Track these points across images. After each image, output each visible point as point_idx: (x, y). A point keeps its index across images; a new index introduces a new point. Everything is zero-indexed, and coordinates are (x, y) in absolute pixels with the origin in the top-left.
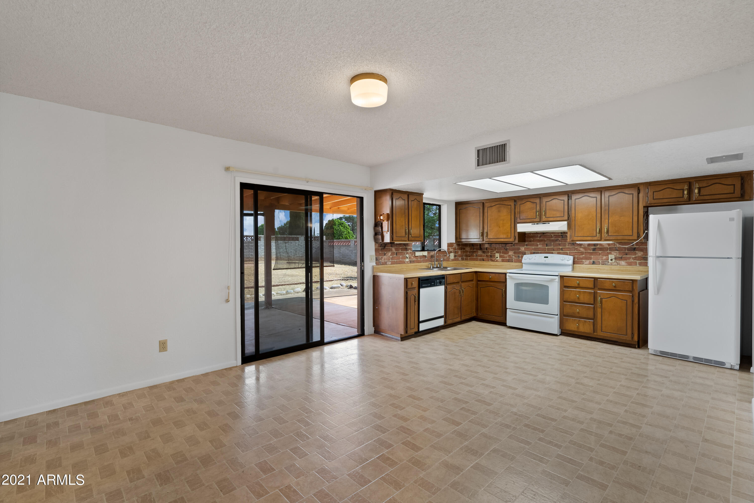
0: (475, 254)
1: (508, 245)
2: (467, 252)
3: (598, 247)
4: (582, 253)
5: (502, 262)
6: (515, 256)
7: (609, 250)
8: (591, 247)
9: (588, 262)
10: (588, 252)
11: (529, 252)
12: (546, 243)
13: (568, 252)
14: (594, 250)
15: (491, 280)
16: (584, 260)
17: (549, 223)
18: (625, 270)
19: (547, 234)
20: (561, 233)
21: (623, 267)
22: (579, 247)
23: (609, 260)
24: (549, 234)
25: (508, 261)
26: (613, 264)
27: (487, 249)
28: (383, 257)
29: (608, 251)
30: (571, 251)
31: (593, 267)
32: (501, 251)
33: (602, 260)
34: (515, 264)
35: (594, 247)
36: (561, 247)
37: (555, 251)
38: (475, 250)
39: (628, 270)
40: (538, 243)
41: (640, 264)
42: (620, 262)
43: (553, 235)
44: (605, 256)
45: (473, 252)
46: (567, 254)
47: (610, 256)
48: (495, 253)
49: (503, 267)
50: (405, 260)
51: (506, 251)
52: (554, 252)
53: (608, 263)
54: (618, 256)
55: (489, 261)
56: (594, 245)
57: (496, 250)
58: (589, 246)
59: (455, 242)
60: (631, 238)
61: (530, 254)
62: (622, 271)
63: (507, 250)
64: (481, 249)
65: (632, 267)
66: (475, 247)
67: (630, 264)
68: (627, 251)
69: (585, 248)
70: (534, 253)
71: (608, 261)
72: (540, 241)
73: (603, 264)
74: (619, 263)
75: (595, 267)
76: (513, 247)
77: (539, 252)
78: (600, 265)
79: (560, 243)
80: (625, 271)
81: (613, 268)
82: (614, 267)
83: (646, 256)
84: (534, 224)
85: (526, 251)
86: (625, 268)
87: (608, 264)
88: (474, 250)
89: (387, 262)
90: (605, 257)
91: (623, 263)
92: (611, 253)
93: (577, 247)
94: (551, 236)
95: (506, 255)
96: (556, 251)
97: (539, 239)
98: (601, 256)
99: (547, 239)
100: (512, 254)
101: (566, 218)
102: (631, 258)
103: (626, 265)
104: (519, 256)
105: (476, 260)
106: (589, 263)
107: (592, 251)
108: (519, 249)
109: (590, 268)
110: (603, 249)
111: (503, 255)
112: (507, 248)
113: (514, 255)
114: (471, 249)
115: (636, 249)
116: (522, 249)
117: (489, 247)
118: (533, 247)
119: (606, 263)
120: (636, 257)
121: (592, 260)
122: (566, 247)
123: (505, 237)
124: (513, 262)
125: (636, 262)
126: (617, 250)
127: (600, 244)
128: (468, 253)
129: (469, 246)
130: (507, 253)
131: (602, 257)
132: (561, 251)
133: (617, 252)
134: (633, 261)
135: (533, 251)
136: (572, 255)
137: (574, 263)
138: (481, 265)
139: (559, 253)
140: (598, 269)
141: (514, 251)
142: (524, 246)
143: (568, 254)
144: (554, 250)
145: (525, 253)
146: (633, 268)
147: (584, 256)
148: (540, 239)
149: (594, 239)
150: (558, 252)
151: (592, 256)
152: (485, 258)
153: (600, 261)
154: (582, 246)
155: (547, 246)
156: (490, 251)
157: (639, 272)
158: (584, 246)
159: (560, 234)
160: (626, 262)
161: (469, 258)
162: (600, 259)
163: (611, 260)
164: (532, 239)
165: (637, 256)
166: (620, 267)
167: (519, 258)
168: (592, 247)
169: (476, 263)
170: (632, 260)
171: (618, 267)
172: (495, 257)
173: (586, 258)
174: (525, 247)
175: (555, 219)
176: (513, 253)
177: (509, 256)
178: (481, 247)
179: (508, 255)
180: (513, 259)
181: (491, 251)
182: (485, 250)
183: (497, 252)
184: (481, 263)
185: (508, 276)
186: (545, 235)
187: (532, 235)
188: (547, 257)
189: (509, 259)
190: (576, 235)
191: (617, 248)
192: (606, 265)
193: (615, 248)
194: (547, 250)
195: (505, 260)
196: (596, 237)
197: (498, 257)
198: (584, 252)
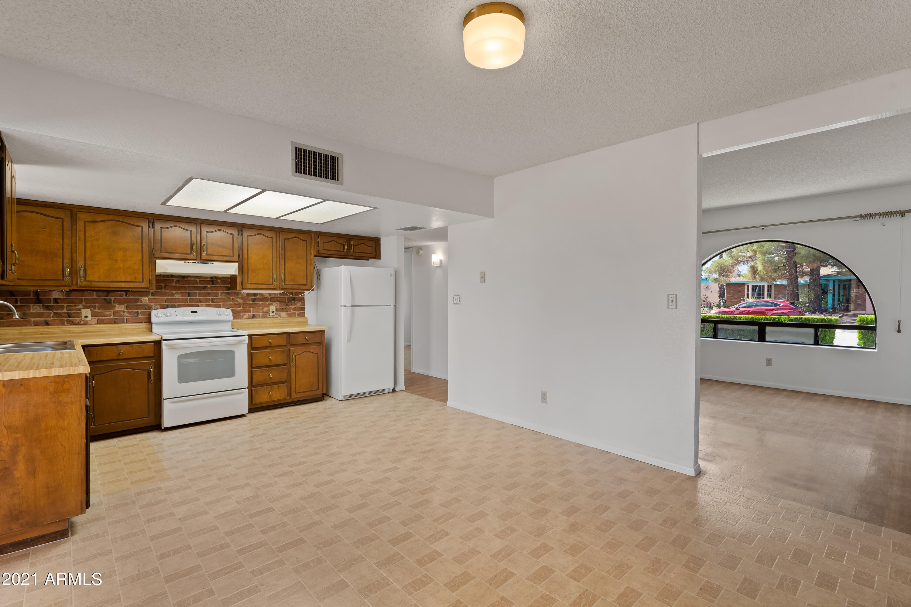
1: (110, 294)
3: (258, 297)
4: (239, 305)
5: (98, 324)
6: (129, 313)
7: (269, 300)
8: (250, 297)
9: (247, 315)
10: (247, 304)
11: (158, 305)
12: (187, 291)
13: (221, 303)
14: (254, 300)
15: (121, 358)
16: (242, 314)
17: (213, 263)
18: (287, 322)
19: (189, 279)
20: (212, 278)
21: (285, 319)
22: (235, 297)
23: (271, 314)
24: (193, 279)
25: (115, 322)
26: (274, 316)
27: (58, 300)
29: (269, 302)
30: (225, 303)
31: (254, 322)
32: (95, 305)
33: (263, 312)
34: (130, 326)
35: (254, 297)
36: (211, 298)
37: (202, 303)
39: (290, 322)
40: (174, 292)
41: (299, 315)
42: (281, 314)
43: (198, 280)
44: (266, 307)
46: (218, 306)
47: (271, 307)
48: (80, 309)
49: (104, 333)
51: (108, 305)
52: (200, 304)
53: (269, 316)
54: (278, 307)
55: (63, 324)
56: (255, 294)
57: (84, 303)
58: (248, 296)
60: (305, 287)
61: (159, 307)
62: (284, 324)
63: (110, 302)
64: (39, 301)
67: (290, 315)
69: (243, 299)
70: (167, 307)
71: (269, 313)
72: (176, 288)
73: (264, 318)
74: (280, 315)
75: (256, 322)
76: (124, 297)
78: (261, 319)
79: (210, 291)
80: (287, 323)
81: (275, 321)
83: (304, 307)
84: (188, 262)
85: (152, 304)
86: (287, 320)
90: (265, 309)
91: (284, 314)
92: (271, 304)
93: (233, 297)
94: (196, 282)
95: (107, 312)
96: (204, 302)
97: (174, 285)
98: (261, 308)
99: (188, 286)
100: (123, 309)
101: (236, 258)
102: (291, 309)
103: (287, 317)
104: (138, 312)
106: (249, 316)
107: (251, 303)
108: (137, 300)
109: (251, 323)
110: (263, 299)
111: (100, 311)
112: (111, 299)
113: (126, 310)
115: (295, 299)
116: (144, 301)
117: (63, 296)
118: (165, 298)
119: (267, 315)
120: (295, 308)
121: (252, 313)
122: (218, 297)
123: (129, 279)
124: (125, 323)
125: (295, 313)
126: (278, 301)
127: (261, 294)
130: (111, 308)
131: (263, 309)
132: (211, 303)
133: (279, 302)
134: (292, 312)
135: (164, 304)
136: (227, 307)
137: (234, 318)
139: (209, 306)
140: (260, 323)
141: (126, 304)
142: (147, 295)
143: (221, 307)
144: (200, 302)
145: (149, 307)
147: (241, 308)
148: (177, 285)
149: (270, 288)
150: (206, 304)
151: (252, 308)
152: (52, 319)
153: (261, 314)
154: (240, 296)
155: (189, 296)
156: (65, 305)
157: (299, 323)
158: (242, 295)
159: (209, 279)
160: (287, 314)
162: (261, 312)
163: (273, 312)
164: (163, 285)
165: (296, 306)
166: (282, 319)
167: (137, 316)
168: (251, 297)
170: (292, 311)
171: (280, 319)
172: (81, 317)
173: (245, 311)
174: (150, 297)
175: (220, 258)
177: (115, 313)
178: (41, 297)
179: (112, 311)
180: (125, 318)
181: (67, 306)
182: (52, 304)
183: (85, 307)
184: (41, 330)
185: (165, 345)
186: (186, 279)
187: (162, 278)
188: (196, 312)
189: (116, 319)
190: (249, 282)
191: (278, 299)
192: (267, 318)
193: (276, 298)
194: (188, 302)
195: (106, 320)
196: (272, 285)
197: (87, 315)
198: (242, 303)
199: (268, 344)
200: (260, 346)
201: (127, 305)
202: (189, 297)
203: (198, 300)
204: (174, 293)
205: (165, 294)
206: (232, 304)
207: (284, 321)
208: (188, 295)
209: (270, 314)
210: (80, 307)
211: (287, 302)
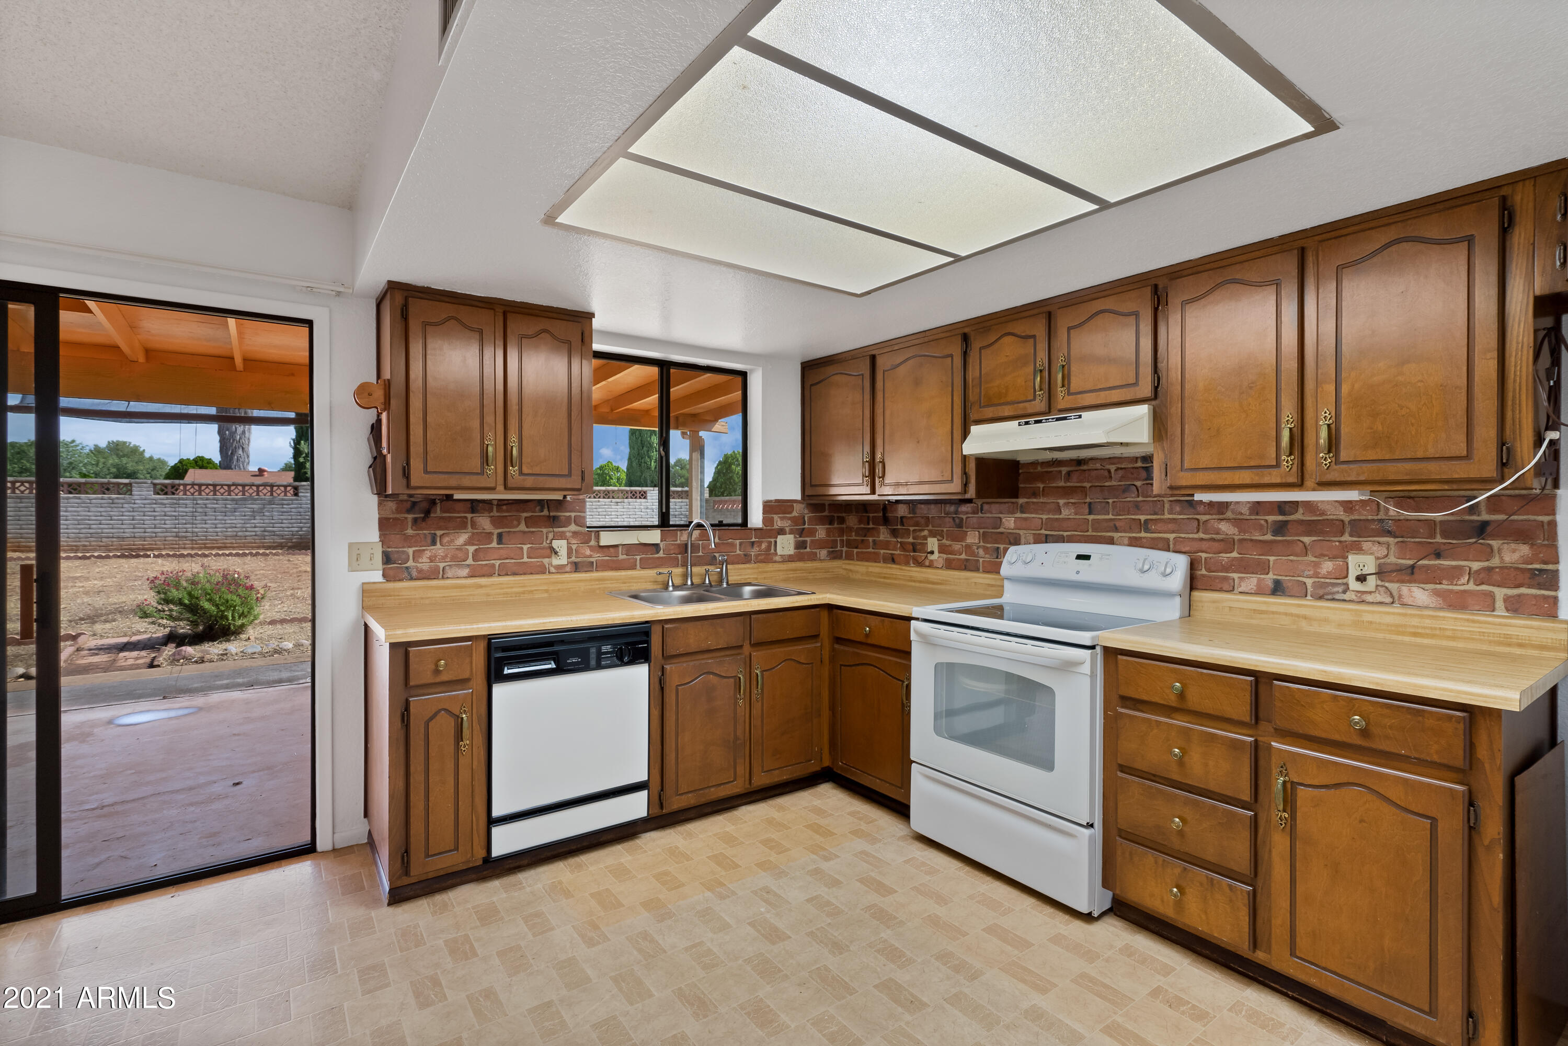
0: (871, 539)
1: (962, 508)
2: (850, 529)
3: (1299, 516)
4: (1228, 544)
5: (947, 568)
6: (985, 549)
7: (1348, 530)
8: (1267, 518)
9: (1251, 582)
10: (1252, 540)
11: (1029, 535)
12: (1088, 500)
13: (1171, 536)
14: (1280, 529)
15: (869, 641)
16: (1235, 576)
17: (1080, 417)
18: (1431, 628)
21: (1422, 617)
22: (1214, 517)
23: (1354, 585)
24: (1098, 466)
25: (966, 566)
26: (1369, 598)
27: (904, 520)
28: (424, 550)
29: (1346, 538)
30: (1183, 535)
31: (1274, 609)
32: (943, 531)
33: (1316, 575)
34: (984, 578)
35: (1281, 518)
36: (1142, 517)
37: (1120, 534)
38: (871, 526)
39: (1449, 633)
40: (1061, 502)
42: (1405, 589)
44: (1333, 558)
45: (867, 532)
46: (1165, 546)
47: (1353, 560)
48: (925, 538)
50: (546, 561)
51: (958, 530)
52: (1116, 535)
53: (1344, 592)
54: (1392, 559)
55: (909, 564)
56: (1281, 507)
57: (930, 527)
58: (1257, 514)
59: (798, 497)
60: (1460, 471)
61: (1032, 541)
62: (1415, 634)
63: (960, 526)
64: (886, 521)
65: (1471, 617)
66: (871, 515)
67: (1457, 602)
68: (1438, 536)
69: (1238, 522)
70: (1047, 539)
71: (1345, 581)
72: (1067, 492)
73: (1321, 598)
74: (1400, 596)
75: (1282, 609)
76: (980, 514)
77: (1065, 534)
78: (1309, 602)
79: (1140, 499)
80: (1433, 636)
81: (1367, 617)
82: (1373, 612)
83: (1550, 567)
84: (1027, 423)
85: (1021, 532)
86: (1428, 622)
87: (1347, 596)
88: (868, 524)
89: (447, 568)
90: (1328, 566)
91: (1419, 594)
92: (1357, 548)
93: (1207, 516)
94: (1106, 474)
95: (957, 546)
96: (1125, 532)
97: (1062, 484)
98: (1311, 558)
99: (1090, 485)
100: (977, 541)
101: (1146, 389)
102: (1462, 574)
103: (1435, 609)
104: (998, 548)
105: (874, 558)
106: (1259, 585)
107: (1269, 537)
108: (998, 522)
109: (1262, 612)
110: (1320, 525)
111: (948, 543)
112: (961, 519)
113: (982, 544)
114: (860, 522)
115: (1490, 529)
116: (1006, 524)
117: (910, 513)
118: (1044, 517)
119: (1336, 589)
120: (1489, 569)
121: (1271, 576)
122: (1162, 517)
123: (933, 476)
124: (981, 570)
125: (1491, 595)
126: (1389, 533)
127: (1308, 505)
128: (854, 534)
129: (856, 512)
130: (960, 538)
131: (1317, 565)
132: (1143, 534)
133: (1391, 540)
134: (1471, 586)
135: (1043, 532)
136: (1187, 549)
137: (1193, 583)
138: (885, 578)
139: (1135, 543)
140: (1298, 616)
141: (981, 531)
142: (1013, 513)
143: (1171, 546)
144: (1116, 529)
145: (1012, 538)
146: (1474, 621)
147: (1235, 554)
148: (1069, 484)
149: (1266, 480)
151: (1272, 558)
152: (898, 552)
153: (1309, 582)
154: (1229, 514)
155: (1090, 513)
156: (912, 529)
158: (1233, 510)
160: (1437, 593)
161: (855, 550)
162: (1307, 573)
163: (1361, 578)
164: (1042, 486)
165: (1496, 562)
166: (1405, 615)
167: (997, 558)
168: (1271, 518)
169: (871, 569)
170: (1465, 585)
171: (1393, 614)
172: (926, 552)
173: (1245, 567)
174: (1018, 515)
175: (1102, 398)
176: (979, 539)
177: (968, 547)
178: (887, 515)
179: (964, 544)
180: (981, 560)
181: (914, 530)
182: (899, 527)
183: (933, 534)
184: (885, 571)
185: (916, 632)
186: (1085, 467)
187: (1039, 469)
188: (1087, 557)
189: (967, 560)
190: (1186, 466)
191: (1390, 525)
192: (1333, 599)
193: (1381, 521)
194: (1090, 530)
195: (954, 562)
196: (1274, 471)
197: (933, 549)
198: (1236, 538)
199: (1172, 700)
200: (1145, 698)
201: (983, 532)
202: (1091, 517)
203: (1111, 524)
204: (1061, 505)
205: (1040, 508)
206: (1202, 539)
207: (1415, 622)
208: (1087, 511)
209: (1351, 588)
210: (926, 533)
211: (1439, 539)
